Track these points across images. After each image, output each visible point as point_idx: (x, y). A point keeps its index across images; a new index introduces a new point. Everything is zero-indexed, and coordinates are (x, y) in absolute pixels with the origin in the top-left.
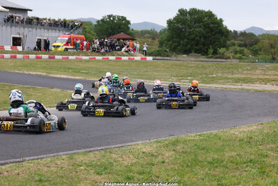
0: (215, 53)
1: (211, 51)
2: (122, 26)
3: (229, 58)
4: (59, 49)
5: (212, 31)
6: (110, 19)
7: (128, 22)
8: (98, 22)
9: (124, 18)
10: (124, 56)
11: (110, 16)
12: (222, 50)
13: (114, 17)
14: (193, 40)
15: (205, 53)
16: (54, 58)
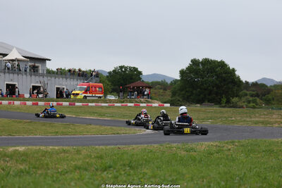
0: (228, 102)
1: (224, 100)
2: (134, 77)
3: (242, 107)
4: (79, 97)
5: (224, 80)
6: (122, 70)
7: (140, 73)
8: (110, 73)
9: (135, 69)
10: (142, 103)
11: (121, 67)
12: (235, 100)
13: (126, 68)
14: (205, 89)
15: (218, 103)
16: (74, 104)
